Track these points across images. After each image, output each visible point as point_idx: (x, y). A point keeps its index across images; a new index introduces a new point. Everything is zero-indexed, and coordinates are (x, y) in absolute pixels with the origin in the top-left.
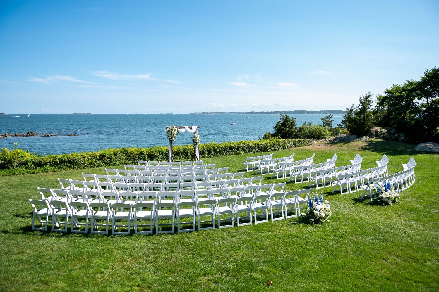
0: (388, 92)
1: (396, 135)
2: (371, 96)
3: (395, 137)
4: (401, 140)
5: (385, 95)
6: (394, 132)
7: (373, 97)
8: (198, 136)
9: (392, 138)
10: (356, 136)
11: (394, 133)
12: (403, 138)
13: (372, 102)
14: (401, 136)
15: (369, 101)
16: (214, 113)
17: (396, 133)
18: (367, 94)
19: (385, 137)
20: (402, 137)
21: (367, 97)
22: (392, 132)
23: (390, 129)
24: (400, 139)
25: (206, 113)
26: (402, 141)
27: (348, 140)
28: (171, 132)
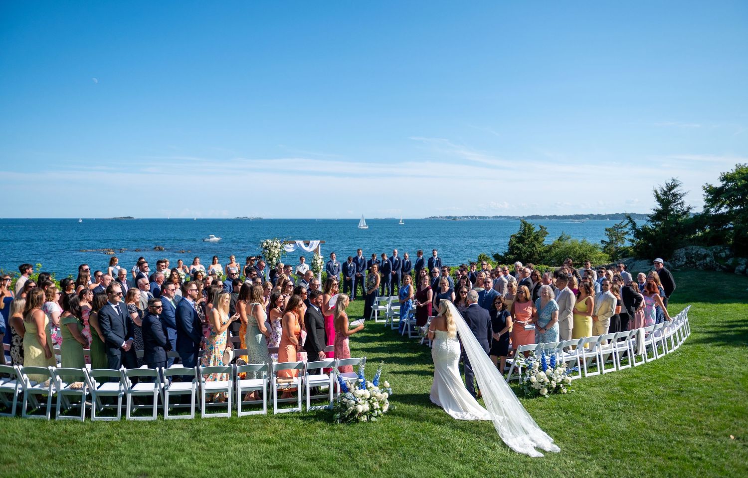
0: (726, 178)
1: (730, 262)
2: (677, 185)
3: (727, 266)
4: (740, 271)
5: (718, 184)
6: (726, 255)
7: (682, 188)
8: (321, 257)
9: (720, 267)
10: (648, 262)
11: (727, 257)
12: (742, 268)
13: (679, 197)
14: (739, 264)
15: (674, 195)
16: (467, 217)
17: (731, 257)
18: (670, 182)
19: (707, 264)
20: (742, 265)
21: (671, 188)
22: (723, 255)
23: (721, 250)
24: (737, 268)
25: (453, 217)
26: (741, 274)
27: (631, 268)
28: (270, 251)
